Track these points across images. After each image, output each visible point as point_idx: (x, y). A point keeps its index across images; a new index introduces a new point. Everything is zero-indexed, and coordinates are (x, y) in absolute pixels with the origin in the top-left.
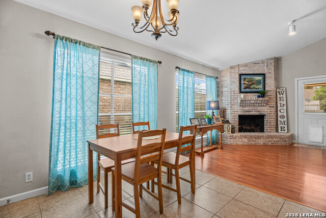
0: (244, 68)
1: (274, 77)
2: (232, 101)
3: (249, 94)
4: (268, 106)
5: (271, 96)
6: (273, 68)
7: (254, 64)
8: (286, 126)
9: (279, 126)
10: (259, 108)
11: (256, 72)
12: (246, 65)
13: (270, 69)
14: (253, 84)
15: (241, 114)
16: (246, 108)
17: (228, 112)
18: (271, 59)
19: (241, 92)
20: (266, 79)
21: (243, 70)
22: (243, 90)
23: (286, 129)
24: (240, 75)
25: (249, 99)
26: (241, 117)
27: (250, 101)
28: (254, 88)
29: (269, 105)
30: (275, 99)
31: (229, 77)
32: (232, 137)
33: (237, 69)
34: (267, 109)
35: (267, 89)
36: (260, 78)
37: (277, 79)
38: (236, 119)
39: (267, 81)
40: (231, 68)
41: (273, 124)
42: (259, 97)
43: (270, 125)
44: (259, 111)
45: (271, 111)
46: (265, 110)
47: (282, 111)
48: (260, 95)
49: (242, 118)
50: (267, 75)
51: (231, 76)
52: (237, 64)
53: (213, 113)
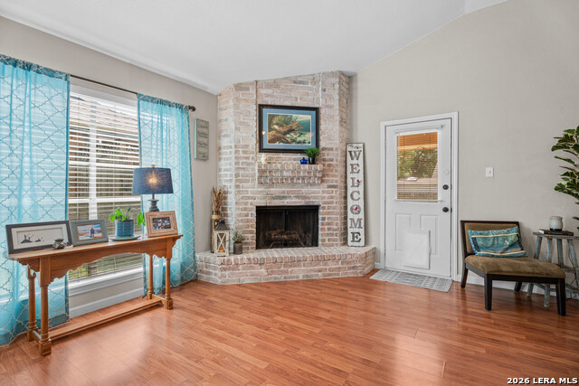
0: (269, 91)
1: (338, 118)
2: (241, 172)
3: (281, 155)
4: (325, 185)
5: (332, 160)
6: (337, 97)
7: (295, 82)
8: (362, 231)
9: (350, 231)
10: (305, 190)
11: (299, 103)
12: (275, 84)
13: (331, 97)
14: (291, 130)
15: (262, 203)
16: (275, 190)
17: (231, 200)
18: (333, 75)
19: (262, 150)
20: (322, 122)
21: (267, 96)
22: (266, 145)
23: (362, 237)
24: (261, 107)
25: (279, 166)
26: (261, 211)
27: (282, 172)
28: (294, 141)
29: (328, 181)
30: (341, 169)
31: (231, 110)
32: (226, 266)
33: (252, 91)
34: (323, 192)
35: (323, 144)
36: (307, 117)
37: (347, 121)
38: (250, 217)
39: (322, 127)
40: (239, 87)
41: (335, 227)
42: (304, 162)
43: (329, 229)
44: (304, 198)
45: (332, 197)
46: (315, 194)
47: (356, 196)
48: (306, 157)
49: (265, 215)
50: (322, 112)
51: (236, 107)
52: (252, 79)
53: (154, 202)
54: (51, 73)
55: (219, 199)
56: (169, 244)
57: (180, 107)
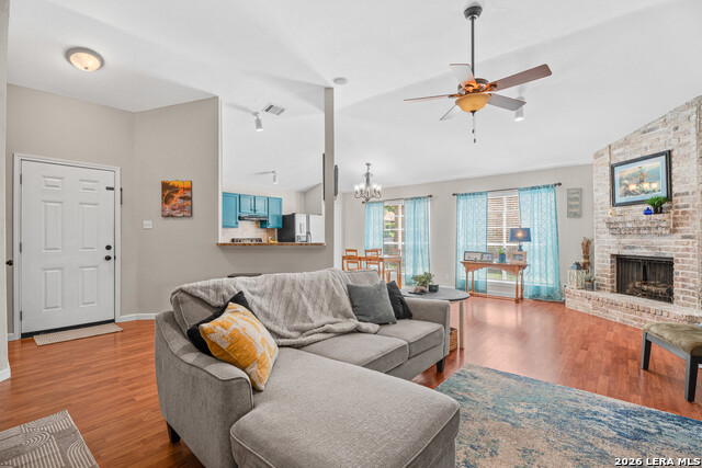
0: (621, 150)
1: (695, 155)
3: (633, 207)
4: (679, 235)
5: (687, 206)
6: (694, 130)
7: (644, 132)
10: (656, 241)
11: (650, 152)
12: (626, 141)
13: (685, 133)
15: (615, 252)
16: (627, 241)
18: (688, 105)
19: (614, 205)
20: (674, 165)
21: (619, 155)
22: (618, 200)
24: (613, 167)
28: (643, 191)
29: (681, 231)
33: (607, 155)
34: (676, 243)
35: (675, 190)
36: (656, 164)
38: (606, 263)
39: (674, 170)
40: (597, 155)
41: (692, 285)
42: (647, 212)
43: (684, 286)
44: (655, 249)
45: (688, 250)
46: (665, 246)
50: (675, 153)
51: (596, 172)
52: (606, 145)
53: (520, 246)
54: (481, 193)
55: (587, 247)
56: (517, 268)
57: (548, 187)
